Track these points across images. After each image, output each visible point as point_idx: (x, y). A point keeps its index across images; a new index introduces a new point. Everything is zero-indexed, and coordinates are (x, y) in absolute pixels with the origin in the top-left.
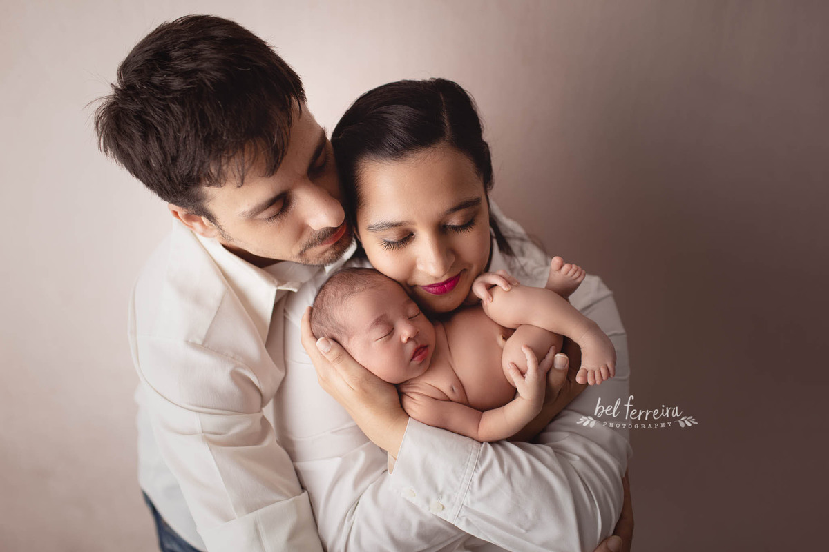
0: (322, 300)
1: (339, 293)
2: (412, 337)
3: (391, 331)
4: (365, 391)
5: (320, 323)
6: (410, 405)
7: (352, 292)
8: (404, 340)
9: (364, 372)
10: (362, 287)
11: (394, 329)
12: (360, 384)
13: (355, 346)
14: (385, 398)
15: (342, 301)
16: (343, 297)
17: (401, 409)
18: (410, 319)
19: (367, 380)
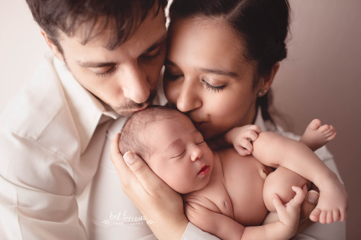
0: (129, 126)
1: (143, 121)
2: (199, 157)
3: (183, 153)
4: (159, 197)
5: (127, 143)
6: (191, 213)
7: (154, 120)
8: (193, 159)
9: (159, 181)
10: (161, 117)
11: (185, 150)
12: (155, 191)
13: (154, 161)
14: (174, 204)
15: (145, 127)
16: (146, 124)
17: (184, 215)
18: (197, 144)
19: (161, 188)
